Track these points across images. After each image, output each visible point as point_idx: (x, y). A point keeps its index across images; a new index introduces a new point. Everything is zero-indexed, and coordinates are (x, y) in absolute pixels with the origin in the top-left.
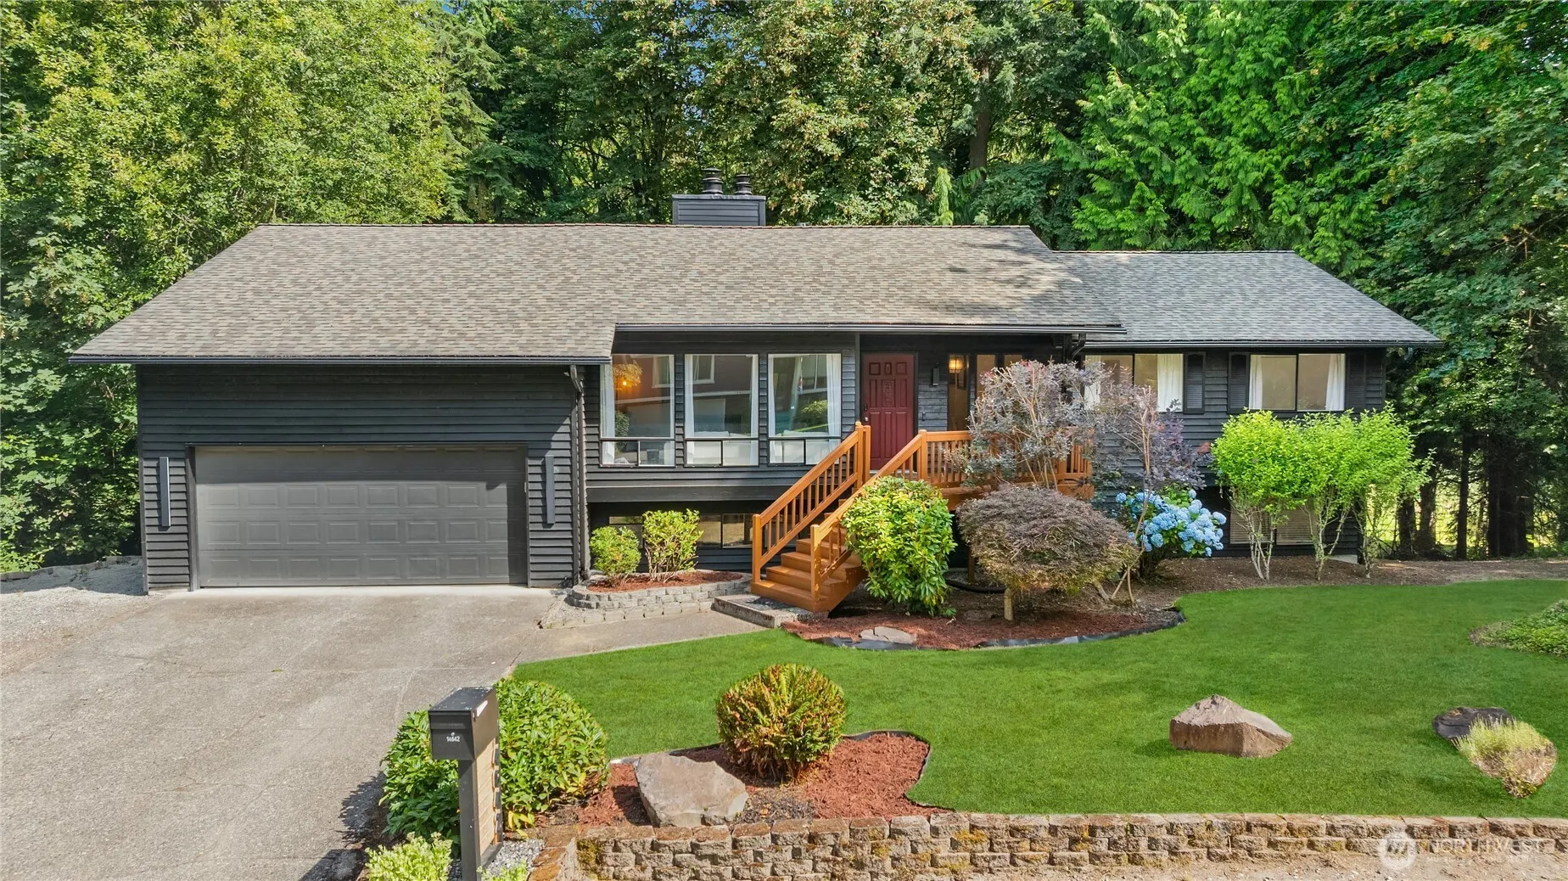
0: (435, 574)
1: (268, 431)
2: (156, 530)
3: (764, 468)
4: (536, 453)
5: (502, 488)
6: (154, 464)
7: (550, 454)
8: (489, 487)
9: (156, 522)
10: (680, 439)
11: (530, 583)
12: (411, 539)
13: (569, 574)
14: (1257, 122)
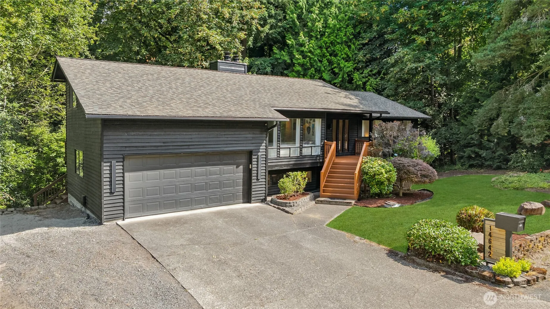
0: (218, 202)
1: (159, 148)
2: (108, 195)
3: (301, 157)
4: (255, 154)
5: (241, 167)
6: (109, 164)
7: (259, 154)
8: (237, 167)
9: (109, 191)
10: (278, 148)
11: (252, 202)
12: (210, 189)
13: (264, 197)
14: (346, 54)
